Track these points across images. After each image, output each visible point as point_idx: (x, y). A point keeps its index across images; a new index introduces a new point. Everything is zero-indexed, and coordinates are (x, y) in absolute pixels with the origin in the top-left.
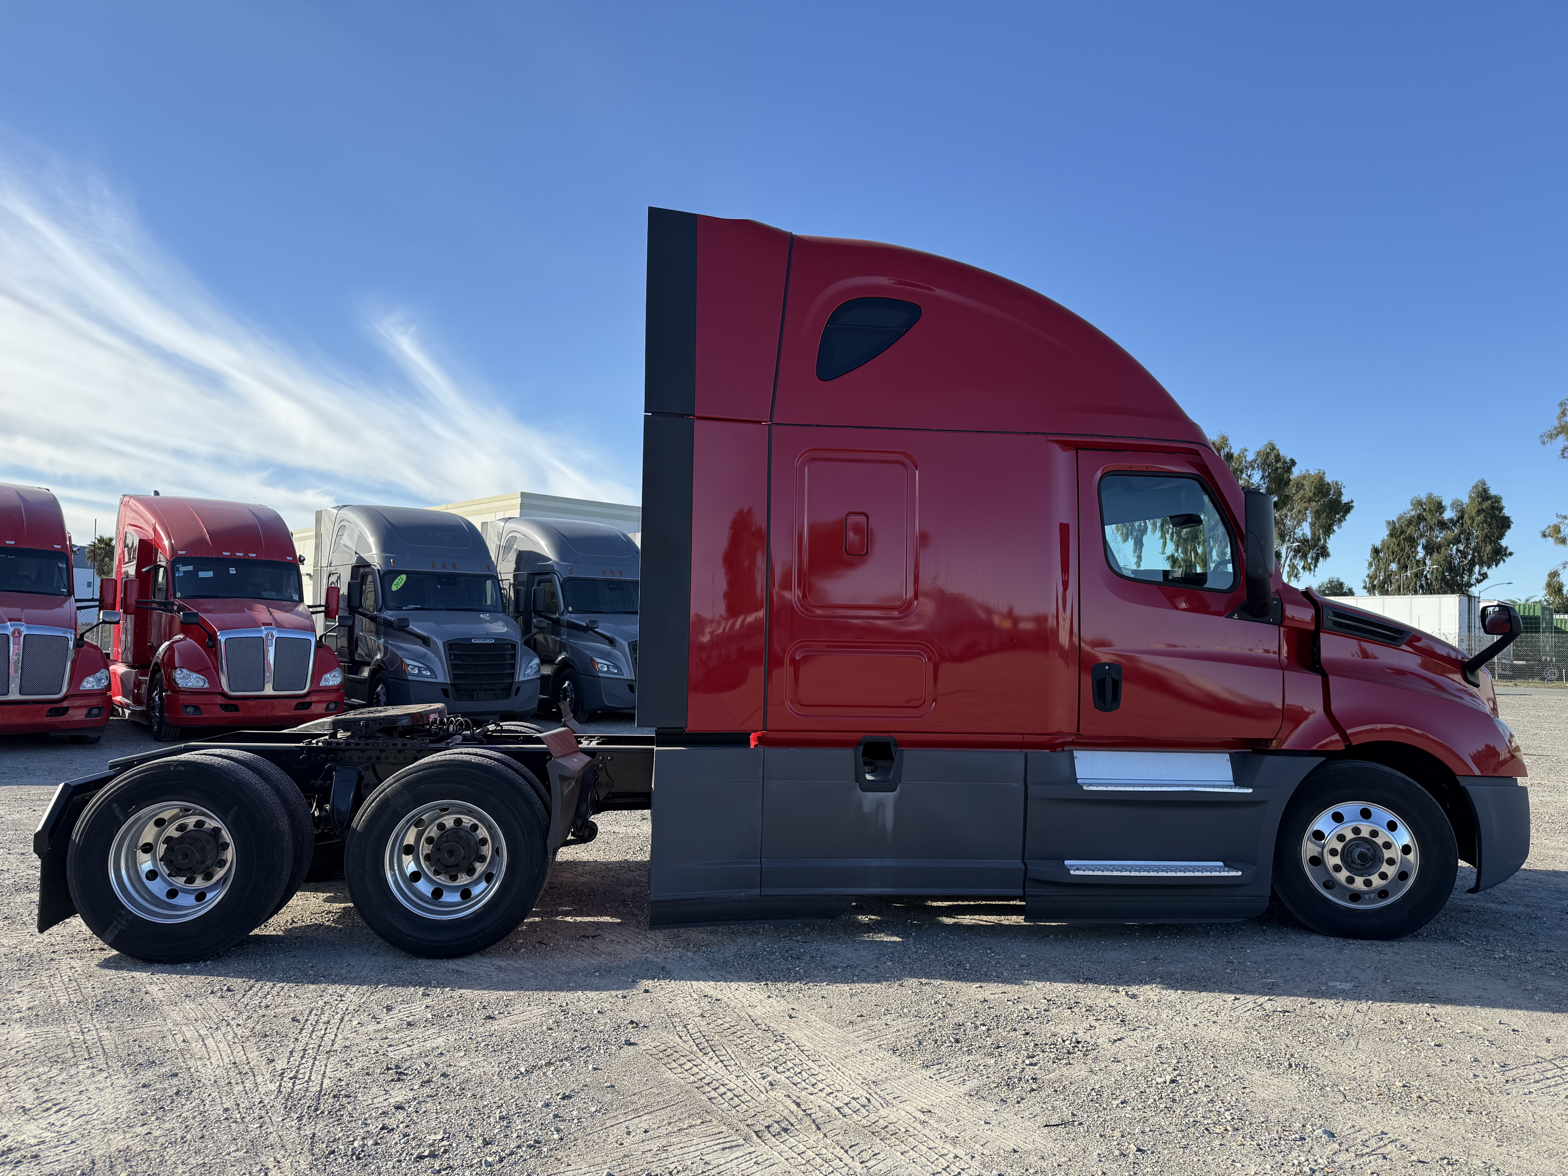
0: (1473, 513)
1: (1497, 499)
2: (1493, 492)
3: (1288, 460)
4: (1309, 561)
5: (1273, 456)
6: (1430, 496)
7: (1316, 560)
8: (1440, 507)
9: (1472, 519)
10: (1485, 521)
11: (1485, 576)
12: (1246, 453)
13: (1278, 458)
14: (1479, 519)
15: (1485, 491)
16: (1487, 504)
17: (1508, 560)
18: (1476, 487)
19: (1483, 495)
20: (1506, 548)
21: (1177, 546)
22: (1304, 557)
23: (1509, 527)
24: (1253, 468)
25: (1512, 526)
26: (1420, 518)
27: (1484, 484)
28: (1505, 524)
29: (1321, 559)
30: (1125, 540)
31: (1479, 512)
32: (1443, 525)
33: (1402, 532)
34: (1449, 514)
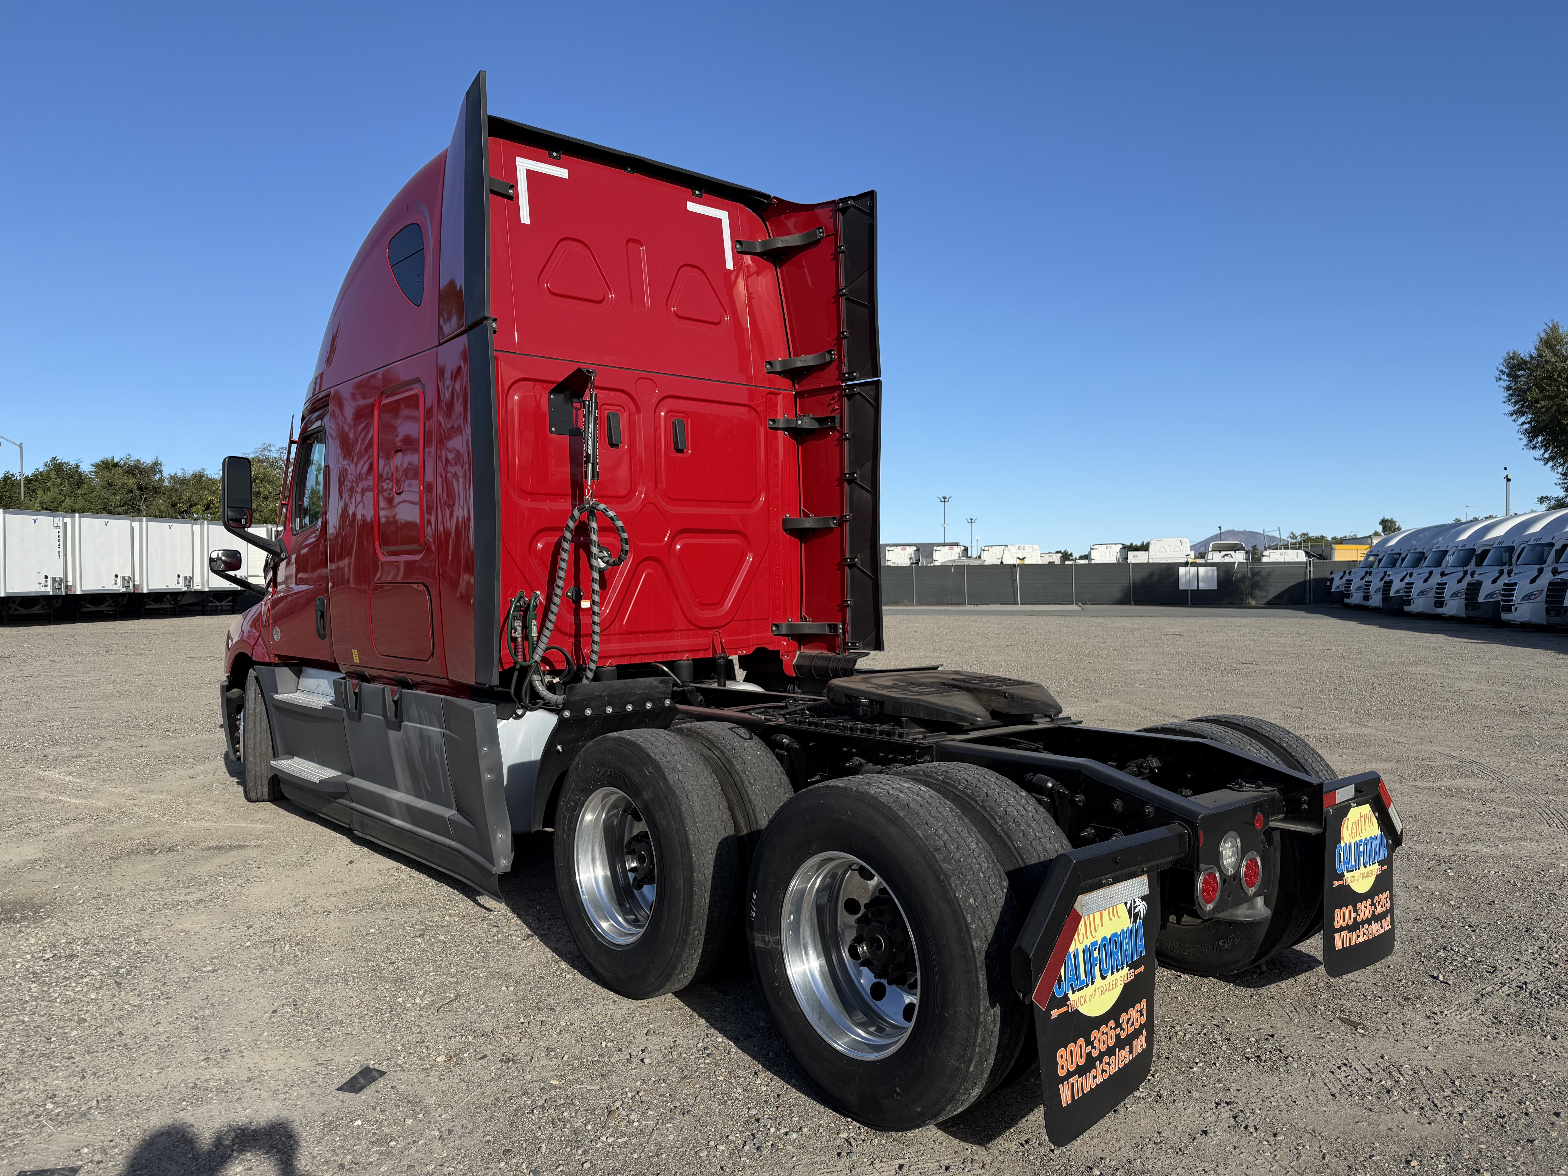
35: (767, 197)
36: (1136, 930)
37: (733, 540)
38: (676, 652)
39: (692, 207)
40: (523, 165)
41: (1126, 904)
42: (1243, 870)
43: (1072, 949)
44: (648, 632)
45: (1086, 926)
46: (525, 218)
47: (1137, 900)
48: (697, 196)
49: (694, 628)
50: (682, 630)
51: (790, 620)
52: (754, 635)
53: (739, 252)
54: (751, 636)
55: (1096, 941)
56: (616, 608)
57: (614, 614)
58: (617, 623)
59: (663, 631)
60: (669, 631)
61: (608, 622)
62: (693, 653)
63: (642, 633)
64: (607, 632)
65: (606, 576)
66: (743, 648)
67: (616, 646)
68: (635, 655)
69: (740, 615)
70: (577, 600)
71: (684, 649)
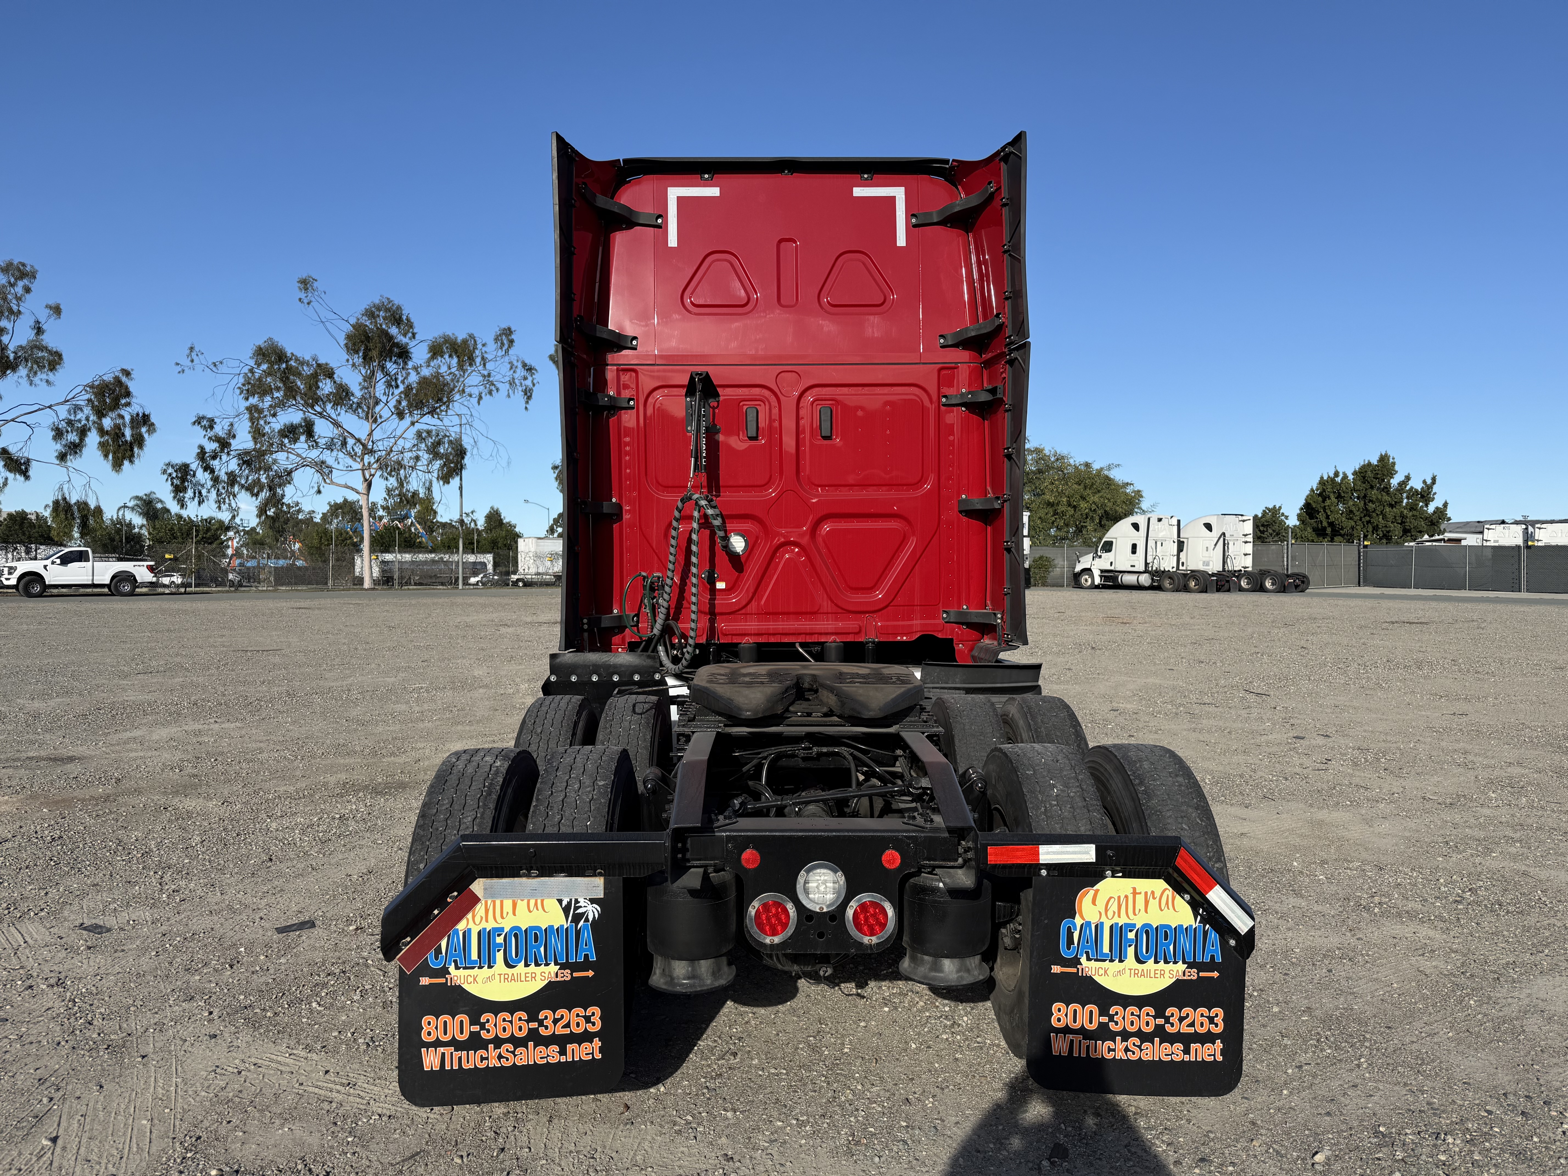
35: (946, 162)
36: (578, 933)
37: (893, 524)
38: (821, 634)
39: (858, 192)
40: (674, 193)
41: (560, 901)
42: (850, 913)
43: (461, 926)
44: (788, 613)
45: (487, 911)
46: (673, 241)
47: (581, 900)
48: (866, 179)
49: (840, 611)
50: (828, 613)
51: (965, 607)
52: (919, 622)
53: (915, 226)
54: (915, 622)
55: (503, 928)
56: (752, 590)
57: (751, 595)
58: (754, 604)
59: (806, 613)
60: (813, 614)
61: (744, 603)
62: (840, 636)
63: (783, 613)
64: (743, 611)
65: (743, 560)
66: (902, 635)
67: (753, 625)
68: (774, 634)
69: (899, 600)
70: (712, 582)
71: (830, 631)
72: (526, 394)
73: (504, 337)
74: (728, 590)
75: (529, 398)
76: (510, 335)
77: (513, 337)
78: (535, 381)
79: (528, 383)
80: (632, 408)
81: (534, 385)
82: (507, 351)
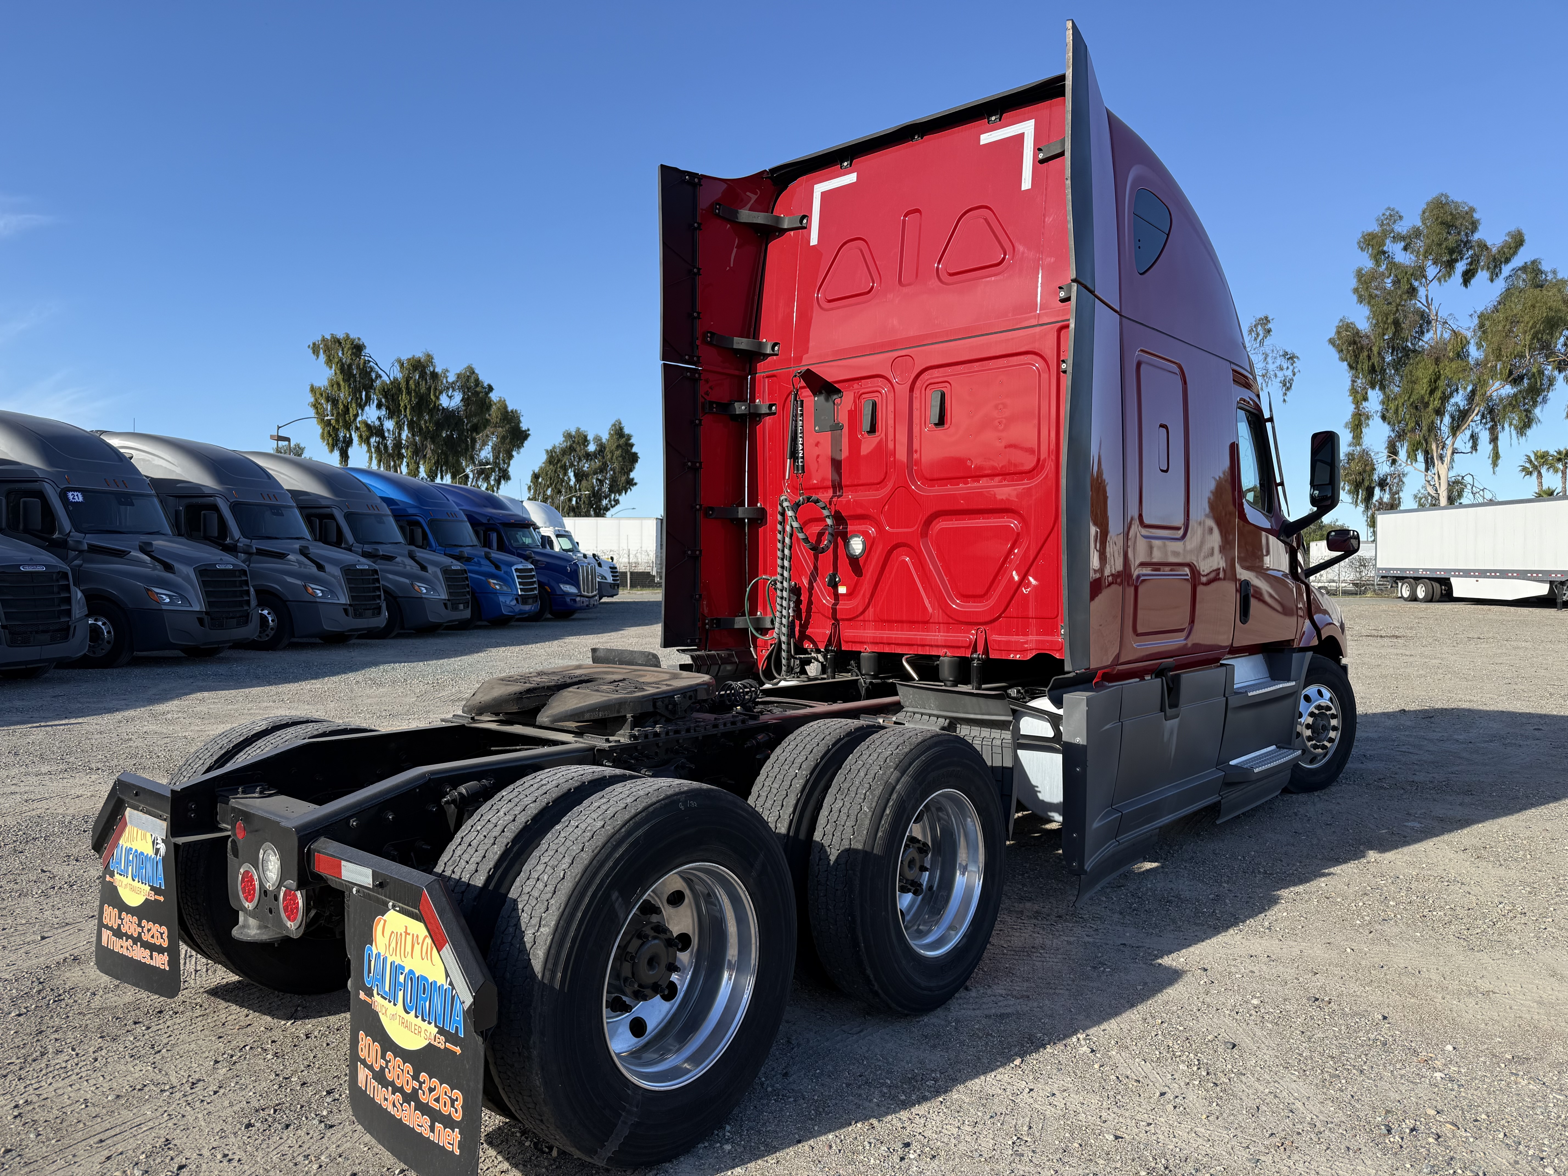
0: (614, 447)
1: (629, 437)
2: (627, 431)
3: (485, 385)
4: (492, 483)
5: (472, 380)
6: (578, 430)
7: (498, 482)
8: (585, 441)
9: (612, 452)
10: (621, 456)
11: (617, 502)
12: (448, 374)
13: (477, 382)
14: (618, 452)
15: (621, 429)
16: (622, 441)
17: (634, 488)
18: (614, 425)
19: (619, 432)
20: (633, 479)
21: (379, 461)
22: (487, 479)
23: (637, 461)
24: (454, 390)
25: (639, 460)
26: (571, 449)
27: (620, 423)
28: (634, 458)
29: (503, 482)
30: (332, 451)
31: (618, 447)
32: (588, 456)
33: (559, 461)
34: (592, 448)
37: (1007, 521)
38: (931, 646)
39: (985, 138)
40: (819, 189)
41: (152, 835)
42: (282, 895)
44: (902, 622)
46: (814, 239)
47: (159, 838)
49: (951, 621)
50: (938, 623)
52: (1034, 638)
53: (1042, 162)
54: (1030, 638)
55: (132, 849)
56: (868, 596)
57: (867, 600)
58: (871, 609)
59: (918, 622)
60: (925, 623)
61: (861, 610)
62: (951, 650)
63: (896, 622)
64: (861, 618)
65: (861, 563)
66: (1017, 652)
67: (870, 633)
68: (889, 644)
69: (1011, 610)
70: (835, 586)
71: (939, 643)
72: (1285, 385)
73: (1259, 327)
74: (850, 595)
75: (1288, 389)
76: (1266, 324)
77: (1270, 326)
78: (1296, 370)
79: (1289, 373)
80: (775, 414)
81: (1294, 375)
82: (1262, 343)
